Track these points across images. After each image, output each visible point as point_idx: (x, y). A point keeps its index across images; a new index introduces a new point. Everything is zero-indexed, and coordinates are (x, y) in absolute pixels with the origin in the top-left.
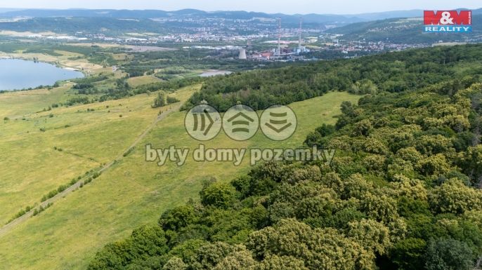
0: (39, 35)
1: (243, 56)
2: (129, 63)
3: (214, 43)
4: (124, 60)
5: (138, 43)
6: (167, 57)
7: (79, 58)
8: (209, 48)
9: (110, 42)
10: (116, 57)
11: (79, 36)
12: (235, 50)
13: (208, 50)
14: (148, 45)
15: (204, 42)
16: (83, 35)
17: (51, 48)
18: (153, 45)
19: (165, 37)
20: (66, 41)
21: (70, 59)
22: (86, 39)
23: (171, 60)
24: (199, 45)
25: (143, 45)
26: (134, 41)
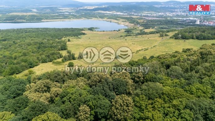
0: (111, 13)
1: (198, 23)
2: (144, 24)
3: (183, 17)
4: (143, 23)
5: (147, 16)
6: (160, 22)
7: (126, 21)
8: (180, 18)
9: (136, 15)
10: (139, 21)
11: (124, 13)
12: (194, 20)
13: (180, 19)
14: (152, 17)
15: (178, 16)
16: (126, 13)
17: (116, 17)
18: (154, 17)
19: (159, 14)
20: (120, 15)
21: (122, 21)
22: (127, 14)
23: (162, 23)
24: (175, 17)
25: (150, 17)
26: (146, 15)
